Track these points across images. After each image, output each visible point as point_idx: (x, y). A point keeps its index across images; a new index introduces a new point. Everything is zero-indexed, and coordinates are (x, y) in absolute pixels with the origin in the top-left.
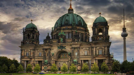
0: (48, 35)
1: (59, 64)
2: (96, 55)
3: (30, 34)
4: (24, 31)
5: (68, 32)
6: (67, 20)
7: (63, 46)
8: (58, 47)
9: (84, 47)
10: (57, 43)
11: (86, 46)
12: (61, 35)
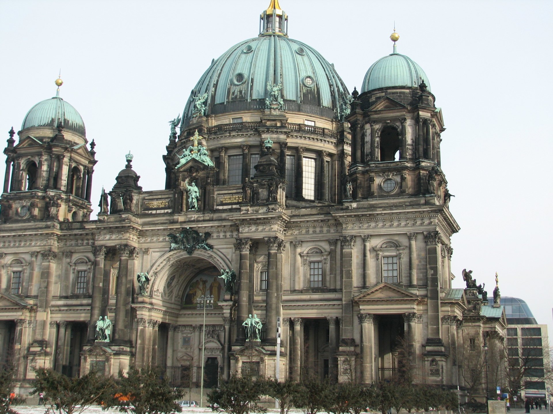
0: (129, 166)
1: (187, 341)
2: (364, 286)
3: (36, 160)
4: (11, 142)
5: (239, 147)
6: (240, 77)
7: (197, 233)
8: (174, 238)
9: (307, 237)
10: (169, 211)
11: (318, 230)
12: (190, 164)
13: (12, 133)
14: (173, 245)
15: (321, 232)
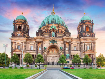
2: (84, 50)
3: (21, 26)
4: (14, 22)
6: (53, 19)
7: (55, 41)
8: (50, 41)
9: (74, 42)
10: (49, 37)
11: (76, 41)
12: (53, 29)
13: (14, 20)
14: (50, 42)
15: (76, 42)
